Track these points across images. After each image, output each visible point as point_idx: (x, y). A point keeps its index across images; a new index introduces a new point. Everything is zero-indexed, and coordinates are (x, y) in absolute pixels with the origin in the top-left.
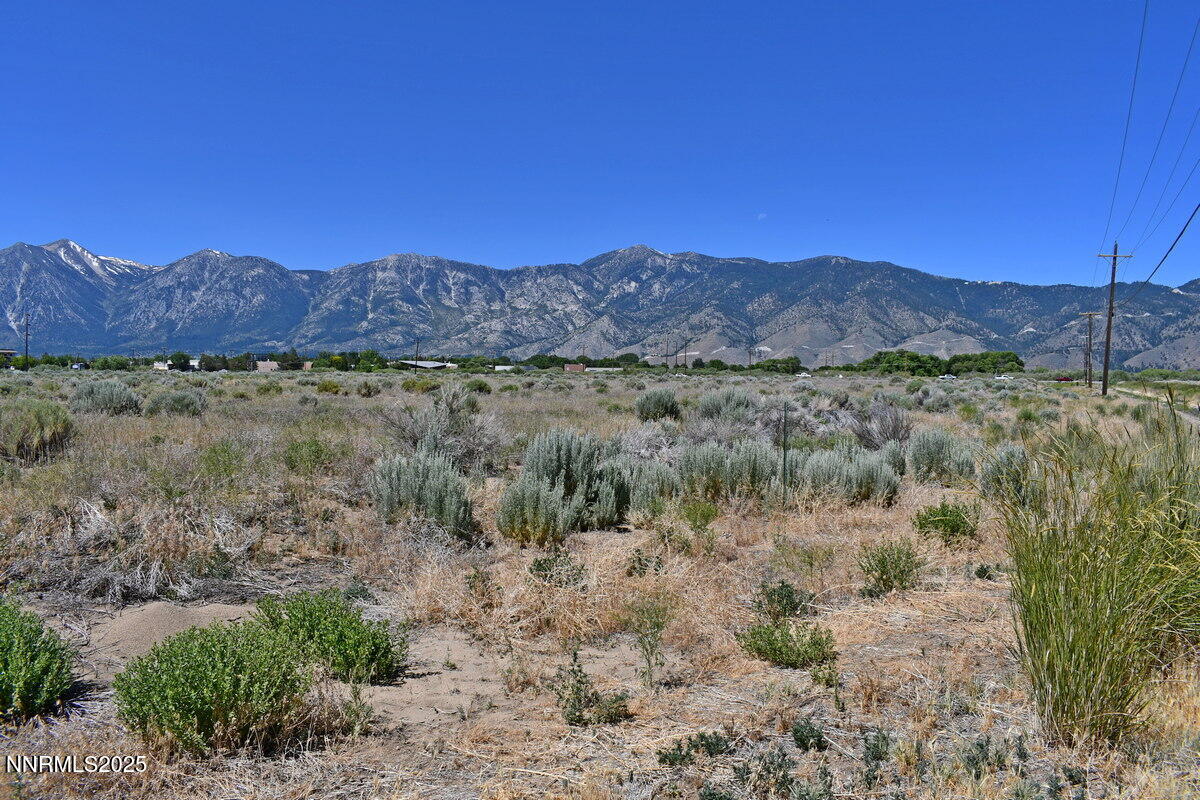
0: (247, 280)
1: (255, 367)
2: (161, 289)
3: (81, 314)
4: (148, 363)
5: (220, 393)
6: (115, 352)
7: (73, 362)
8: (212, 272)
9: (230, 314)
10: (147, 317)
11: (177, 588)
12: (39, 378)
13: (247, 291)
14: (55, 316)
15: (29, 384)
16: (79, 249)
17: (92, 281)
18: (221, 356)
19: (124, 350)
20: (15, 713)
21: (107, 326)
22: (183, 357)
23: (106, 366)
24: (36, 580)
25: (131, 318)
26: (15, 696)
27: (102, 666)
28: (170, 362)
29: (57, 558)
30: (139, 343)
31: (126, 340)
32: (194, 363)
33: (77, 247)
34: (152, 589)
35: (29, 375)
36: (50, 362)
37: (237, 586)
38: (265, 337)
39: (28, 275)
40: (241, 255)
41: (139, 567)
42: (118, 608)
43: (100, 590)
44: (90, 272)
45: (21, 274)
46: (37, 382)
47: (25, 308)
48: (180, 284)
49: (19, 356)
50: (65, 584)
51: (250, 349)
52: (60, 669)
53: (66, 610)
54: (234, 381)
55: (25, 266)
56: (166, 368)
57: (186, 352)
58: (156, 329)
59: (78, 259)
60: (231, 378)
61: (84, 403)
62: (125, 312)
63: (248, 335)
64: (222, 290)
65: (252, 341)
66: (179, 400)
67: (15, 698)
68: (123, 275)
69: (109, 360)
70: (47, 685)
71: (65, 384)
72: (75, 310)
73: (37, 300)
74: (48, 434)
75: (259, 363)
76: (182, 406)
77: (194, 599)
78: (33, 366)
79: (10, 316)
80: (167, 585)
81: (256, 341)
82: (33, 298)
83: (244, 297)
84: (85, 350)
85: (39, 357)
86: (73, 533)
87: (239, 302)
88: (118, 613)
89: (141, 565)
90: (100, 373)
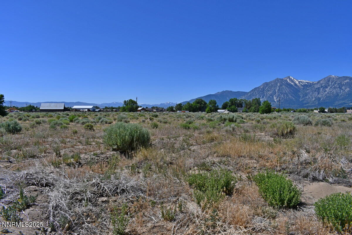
0: (344, 84)
1: (346, 112)
2: (316, 88)
3: (293, 97)
4: (312, 110)
5: (336, 120)
6: (303, 107)
7: (291, 110)
8: (332, 83)
9: (338, 95)
10: (312, 97)
11: (329, 179)
12: (283, 115)
13: (343, 88)
14: (286, 97)
15: (280, 116)
16: (293, 79)
17: (296, 87)
18: (335, 108)
19: (305, 107)
20: (285, 206)
21: (300, 100)
22: (323, 108)
23: (300, 111)
24: (288, 171)
25: (307, 97)
26: (286, 202)
27: (307, 198)
28: (319, 110)
29: (294, 165)
30: (310, 104)
31: (306, 104)
32: (326, 110)
33: (292, 78)
34: (321, 178)
35: (280, 114)
36: (285, 110)
37: (348, 181)
38: (350, 102)
39: (279, 87)
40: (341, 76)
41: (317, 171)
42: (311, 182)
43: (306, 176)
44: (296, 84)
45: (278, 87)
46: (282, 116)
47: (279, 96)
48: (322, 86)
49: (277, 109)
50: (296, 173)
51: (344, 106)
52: (297, 197)
53: (296, 180)
54: (340, 116)
55: (279, 84)
56: (318, 112)
57: (324, 107)
58: (315, 100)
59: (292, 81)
60: (339, 115)
61: (296, 122)
62: (305, 96)
63: (343, 101)
64: (335, 88)
65: (345, 103)
66: (324, 122)
67: (285, 203)
68: (305, 85)
69: (301, 109)
70: (294, 201)
71: (290, 116)
72: (292, 96)
73: (282, 93)
74: (289, 130)
75: (348, 110)
76: (325, 123)
77: (334, 183)
78: (280, 111)
79: (275, 98)
80: (325, 178)
81: (347, 103)
82: (281, 93)
83: (342, 89)
84: (294, 107)
85: (282, 109)
86: (298, 159)
87: (341, 91)
88: (311, 184)
89: (318, 170)
90: (299, 113)
